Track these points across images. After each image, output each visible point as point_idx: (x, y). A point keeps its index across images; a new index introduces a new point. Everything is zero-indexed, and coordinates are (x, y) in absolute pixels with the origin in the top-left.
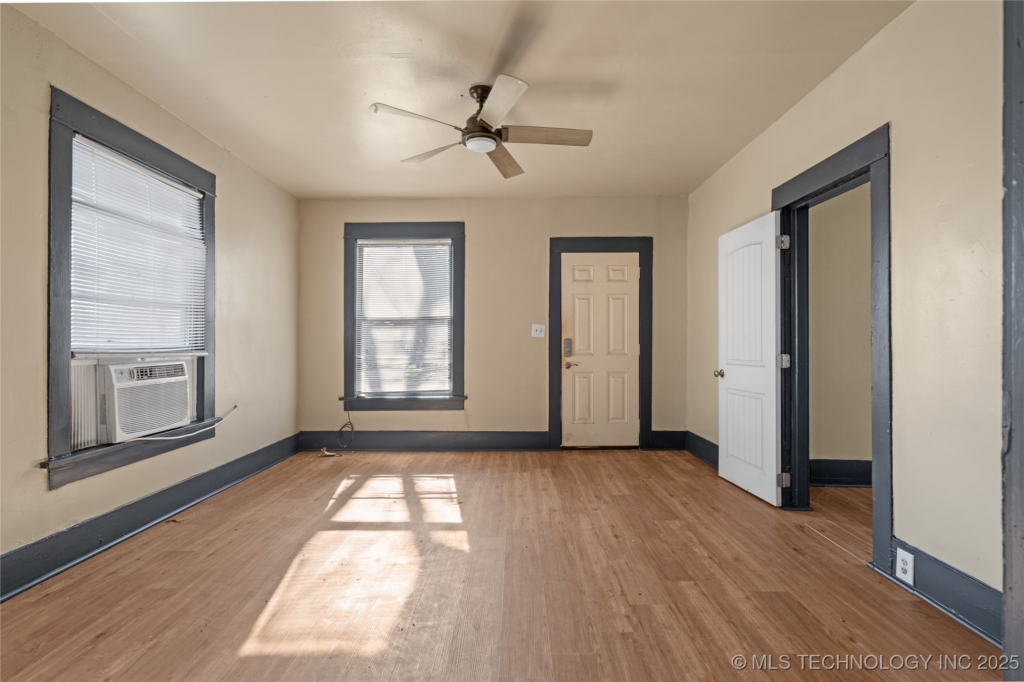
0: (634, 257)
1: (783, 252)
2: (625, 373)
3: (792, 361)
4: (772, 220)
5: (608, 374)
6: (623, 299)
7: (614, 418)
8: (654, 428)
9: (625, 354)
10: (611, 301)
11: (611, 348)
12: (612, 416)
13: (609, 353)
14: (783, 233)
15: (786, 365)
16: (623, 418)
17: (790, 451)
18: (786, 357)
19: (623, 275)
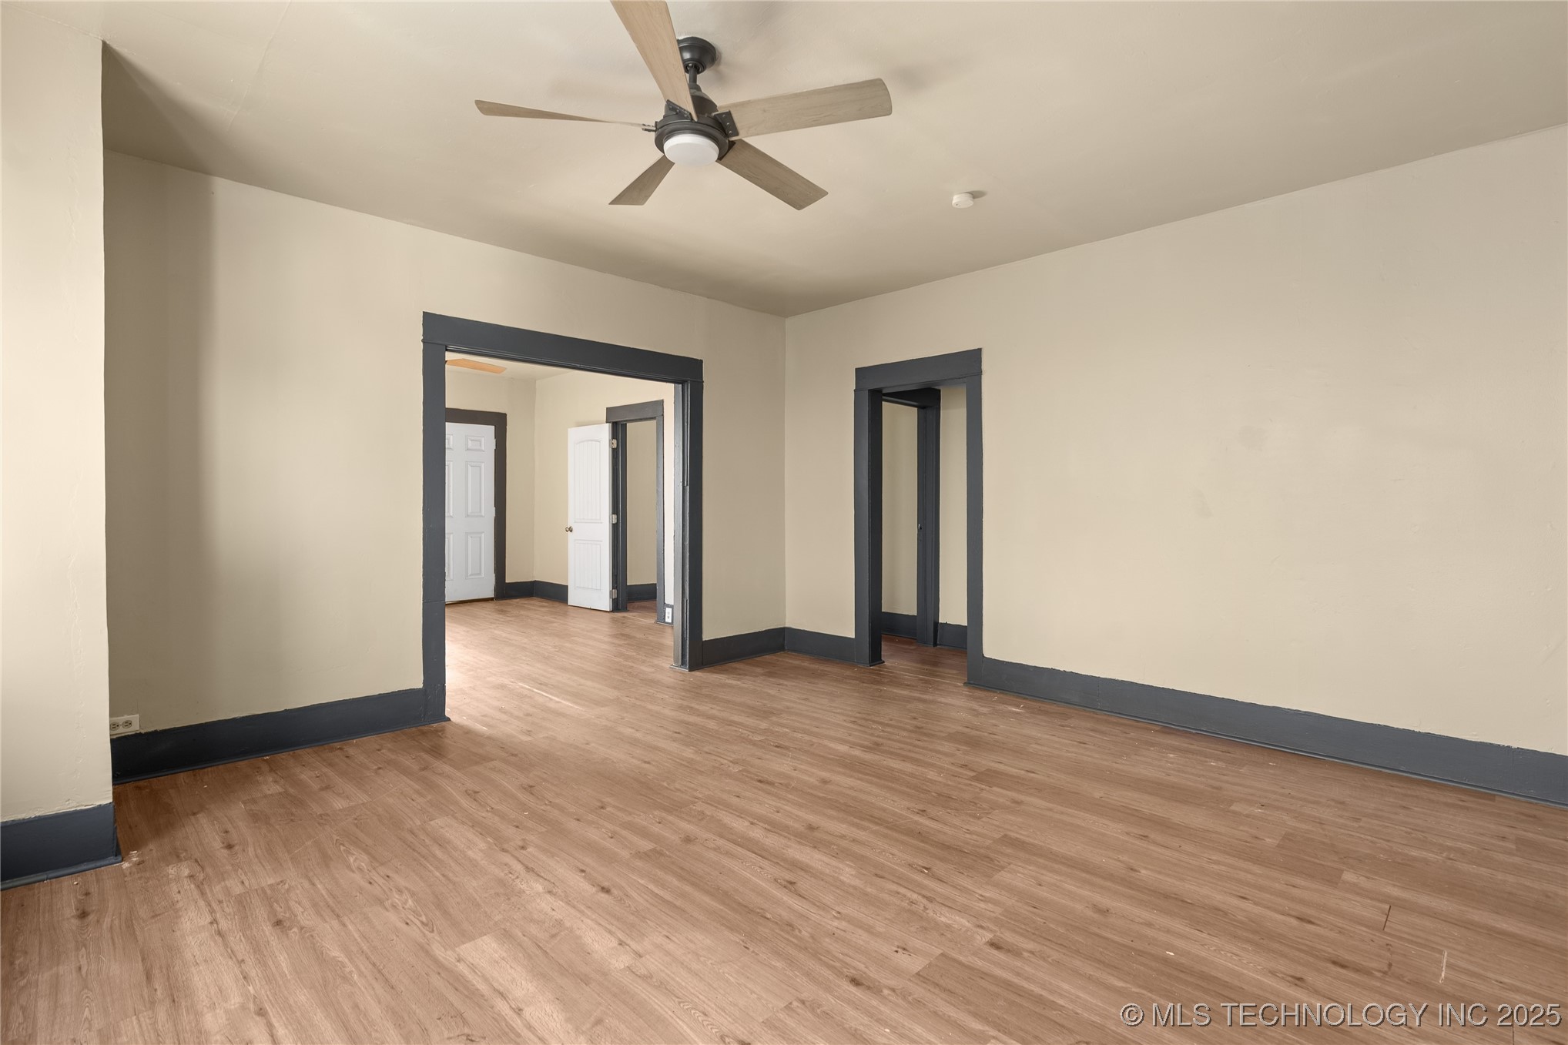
0: (489, 431)
1: (613, 449)
2: (481, 533)
3: (618, 519)
4: (606, 429)
5: (467, 534)
6: (480, 467)
7: (472, 575)
8: (508, 580)
9: (481, 516)
10: (470, 468)
11: (470, 511)
12: (470, 573)
13: (468, 516)
14: (613, 438)
15: (615, 521)
16: (480, 574)
17: (616, 576)
18: (615, 516)
19: (480, 445)
